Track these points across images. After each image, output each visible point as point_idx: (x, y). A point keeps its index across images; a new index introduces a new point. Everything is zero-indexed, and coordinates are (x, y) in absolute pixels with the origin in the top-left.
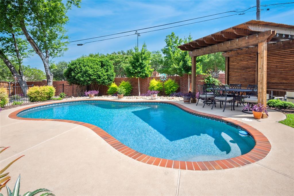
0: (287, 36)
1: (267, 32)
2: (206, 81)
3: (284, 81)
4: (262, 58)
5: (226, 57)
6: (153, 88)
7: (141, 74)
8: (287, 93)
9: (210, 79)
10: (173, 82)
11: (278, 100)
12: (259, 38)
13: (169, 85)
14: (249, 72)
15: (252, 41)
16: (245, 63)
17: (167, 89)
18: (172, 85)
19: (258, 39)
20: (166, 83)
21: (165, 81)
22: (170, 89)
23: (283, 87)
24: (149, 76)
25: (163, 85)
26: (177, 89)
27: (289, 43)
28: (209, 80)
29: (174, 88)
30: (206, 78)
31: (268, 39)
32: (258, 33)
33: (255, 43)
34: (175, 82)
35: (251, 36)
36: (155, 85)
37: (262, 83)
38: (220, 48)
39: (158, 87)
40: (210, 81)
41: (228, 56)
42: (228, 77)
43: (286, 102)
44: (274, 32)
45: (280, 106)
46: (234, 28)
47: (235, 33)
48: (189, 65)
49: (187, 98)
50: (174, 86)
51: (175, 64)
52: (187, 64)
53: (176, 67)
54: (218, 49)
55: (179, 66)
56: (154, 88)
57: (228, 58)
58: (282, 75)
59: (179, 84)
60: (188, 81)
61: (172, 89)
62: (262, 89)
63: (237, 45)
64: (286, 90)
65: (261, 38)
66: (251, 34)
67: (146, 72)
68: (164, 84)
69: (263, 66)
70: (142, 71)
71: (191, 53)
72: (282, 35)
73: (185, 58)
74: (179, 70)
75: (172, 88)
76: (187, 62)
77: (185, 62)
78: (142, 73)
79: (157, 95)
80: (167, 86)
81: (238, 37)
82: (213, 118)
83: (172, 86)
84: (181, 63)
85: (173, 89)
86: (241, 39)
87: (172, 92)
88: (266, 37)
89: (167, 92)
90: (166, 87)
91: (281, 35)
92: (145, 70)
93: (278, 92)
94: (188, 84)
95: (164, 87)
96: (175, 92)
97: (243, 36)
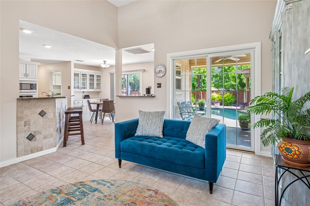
7: (204, 88)
10: (231, 95)
13: (228, 98)
17: (227, 101)
18: (230, 98)
20: (225, 96)
22: (229, 101)
25: (223, 97)
26: (235, 101)
29: (232, 100)
34: (233, 96)
36: (216, 97)
39: (218, 99)
48: (244, 82)
50: (232, 98)
51: (232, 81)
52: (242, 82)
53: (233, 84)
55: (236, 83)
56: (215, 100)
59: (236, 97)
60: (243, 95)
61: (230, 101)
73: (241, 76)
76: (243, 80)
77: (241, 80)
79: (219, 104)
80: (226, 98)
84: (238, 81)
87: (230, 103)
89: (226, 103)
94: (244, 98)
95: (223, 99)
96: (233, 103)
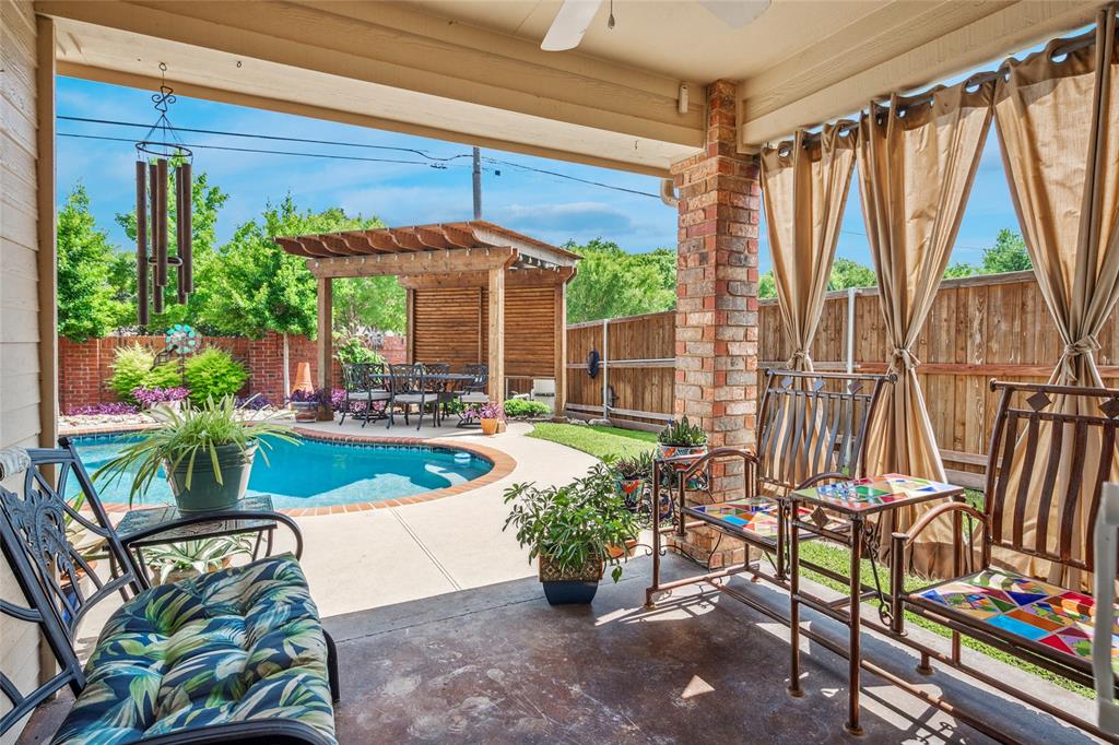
0: (535, 261)
1: (505, 250)
2: (342, 359)
3: (530, 357)
4: (496, 303)
5: (408, 290)
6: (133, 381)
8: (536, 382)
9: (356, 350)
11: (520, 401)
12: (491, 259)
13: (211, 371)
14: (465, 333)
15: (478, 262)
16: (453, 310)
18: (223, 371)
19: (489, 261)
20: (195, 362)
21: (189, 355)
22: (216, 384)
23: (528, 370)
24: (109, 332)
25: (184, 369)
26: (243, 383)
27: (538, 275)
28: (352, 353)
29: (233, 379)
30: (343, 349)
31: (506, 264)
32: (489, 247)
33: (483, 267)
34: (233, 361)
35: (476, 250)
36: (144, 368)
37: (496, 357)
38: (405, 265)
40: (355, 359)
41: (414, 286)
42: (414, 345)
43: (535, 403)
44: (515, 250)
45: (525, 412)
46: (445, 227)
47: (446, 237)
48: (292, 303)
49: (309, 406)
50: (232, 373)
52: (282, 298)
53: (242, 304)
54: (400, 268)
55: (252, 301)
56: (142, 382)
57: (415, 291)
58: (527, 344)
59: (248, 365)
62: (497, 370)
63: (446, 264)
64: (534, 375)
65: (495, 260)
66: (474, 247)
67: (94, 314)
68: (187, 365)
69: (497, 320)
70: (76, 309)
71: (317, 265)
72: (528, 257)
73: (276, 275)
74: (255, 316)
75: (224, 382)
76: (283, 289)
77: (276, 291)
78: (77, 317)
80: (203, 374)
81: (450, 247)
82: (399, 444)
83: (224, 375)
84: (263, 294)
85: (230, 384)
86: (455, 252)
88: (504, 259)
90: (197, 379)
91: (526, 258)
92: (88, 306)
93: (518, 380)
95: (184, 376)
96: (236, 394)
97: (458, 248)
